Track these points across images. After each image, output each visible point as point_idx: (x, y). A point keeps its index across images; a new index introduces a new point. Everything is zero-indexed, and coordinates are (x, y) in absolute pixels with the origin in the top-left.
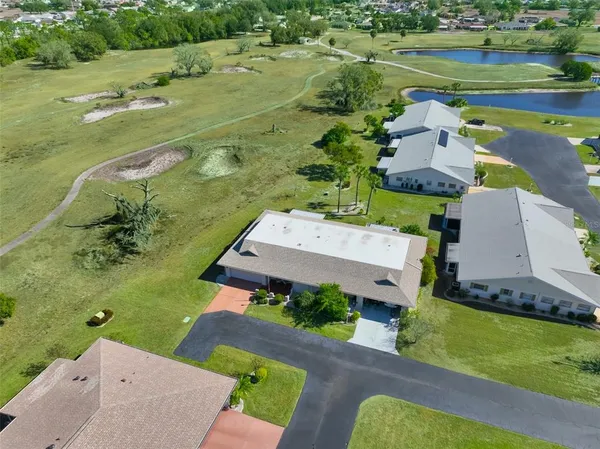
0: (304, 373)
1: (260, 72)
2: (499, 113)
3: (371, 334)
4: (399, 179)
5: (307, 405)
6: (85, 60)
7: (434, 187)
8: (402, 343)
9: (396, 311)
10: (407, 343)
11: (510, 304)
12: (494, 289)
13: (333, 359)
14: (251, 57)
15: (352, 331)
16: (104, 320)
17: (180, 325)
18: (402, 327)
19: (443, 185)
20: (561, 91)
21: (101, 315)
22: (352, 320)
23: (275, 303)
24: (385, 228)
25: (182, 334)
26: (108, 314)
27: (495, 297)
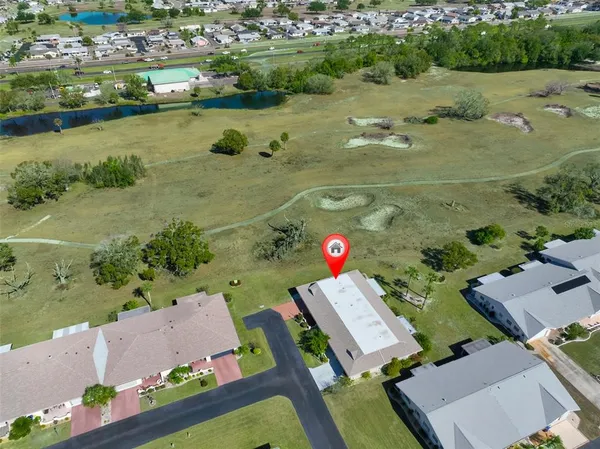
0: (274, 365)
5: (261, 377)
6: (405, 77)
8: (328, 390)
13: (293, 370)
14: (548, 106)
15: (317, 365)
16: (236, 285)
17: (256, 307)
21: (236, 282)
22: (322, 360)
25: (254, 312)
26: (239, 283)
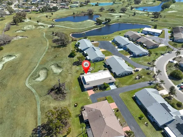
1: (28, 37)
2: (94, 37)
3: (113, 87)
4: (93, 60)
7: (99, 60)
9: (113, 83)
10: (117, 86)
11: (123, 75)
12: (121, 74)
18: (115, 84)
19: (101, 59)
20: (99, 28)
23: (97, 89)
24: (101, 71)
27: (122, 75)
